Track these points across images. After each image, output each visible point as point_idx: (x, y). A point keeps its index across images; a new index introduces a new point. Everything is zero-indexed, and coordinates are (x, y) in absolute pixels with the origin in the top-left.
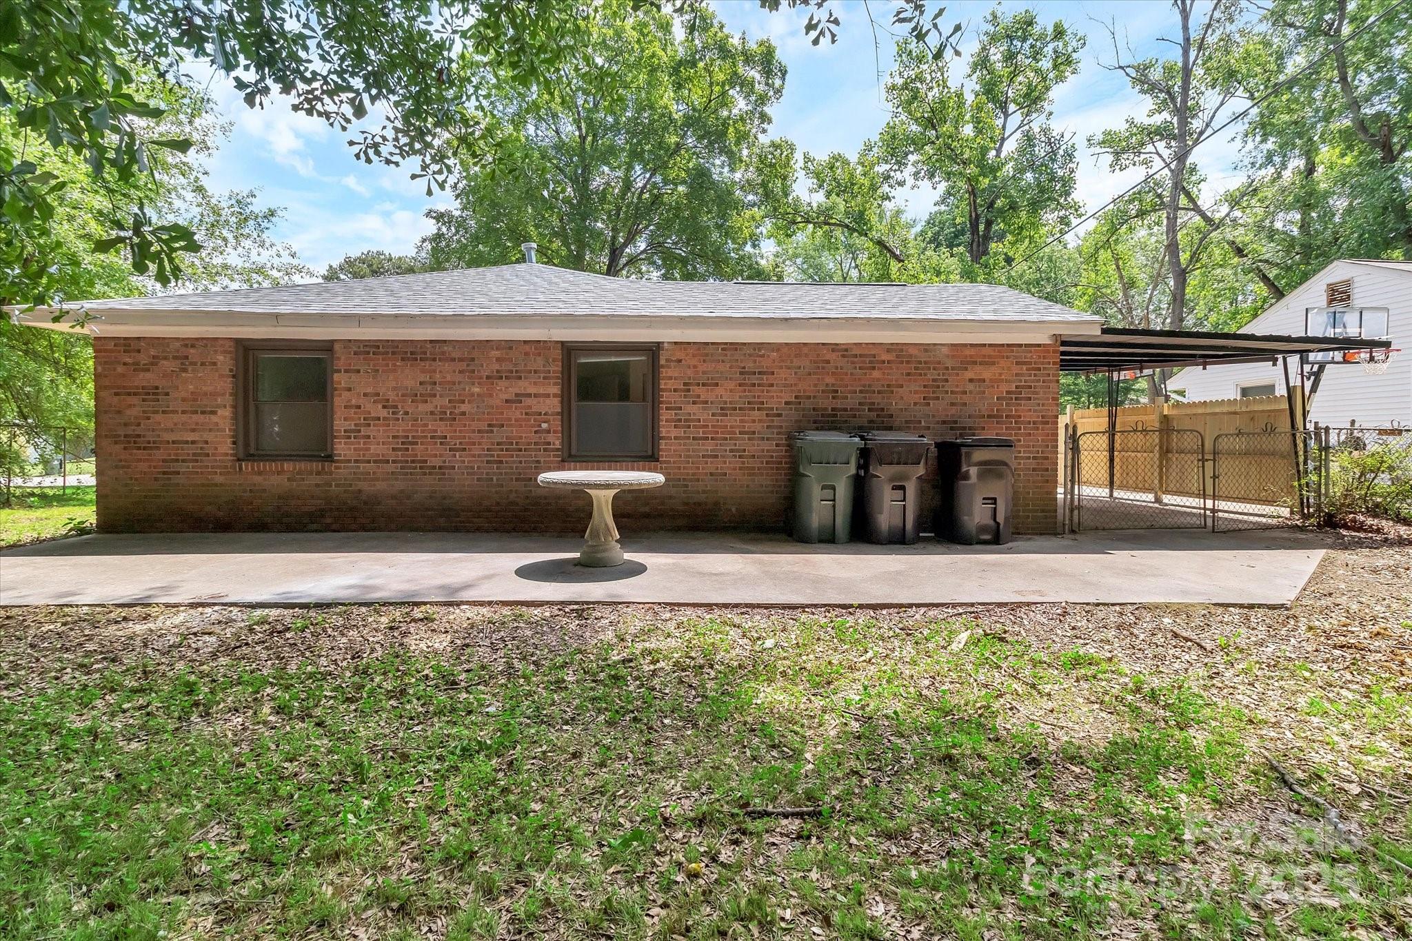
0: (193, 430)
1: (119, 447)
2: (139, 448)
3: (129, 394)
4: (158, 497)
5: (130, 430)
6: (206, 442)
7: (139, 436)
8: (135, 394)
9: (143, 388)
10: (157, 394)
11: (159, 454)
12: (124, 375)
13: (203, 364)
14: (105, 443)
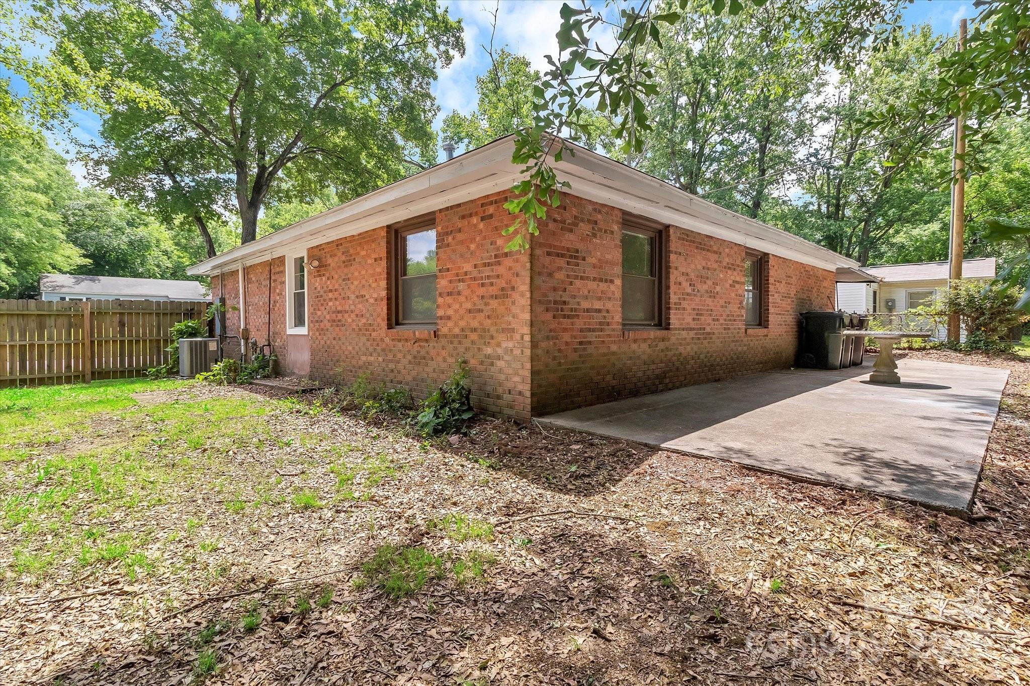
0: (599, 299)
1: (549, 315)
2: (564, 317)
3: (558, 255)
4: (577, 369)
5: (557, 296)
6: (608, 311)
7: (565, 303)
8: (563, 256)
9: (568, 250)
10: (576, 258)
11: (579, 323)
12: (554, 233)
13: (606, 232)
14: (540, 309)
